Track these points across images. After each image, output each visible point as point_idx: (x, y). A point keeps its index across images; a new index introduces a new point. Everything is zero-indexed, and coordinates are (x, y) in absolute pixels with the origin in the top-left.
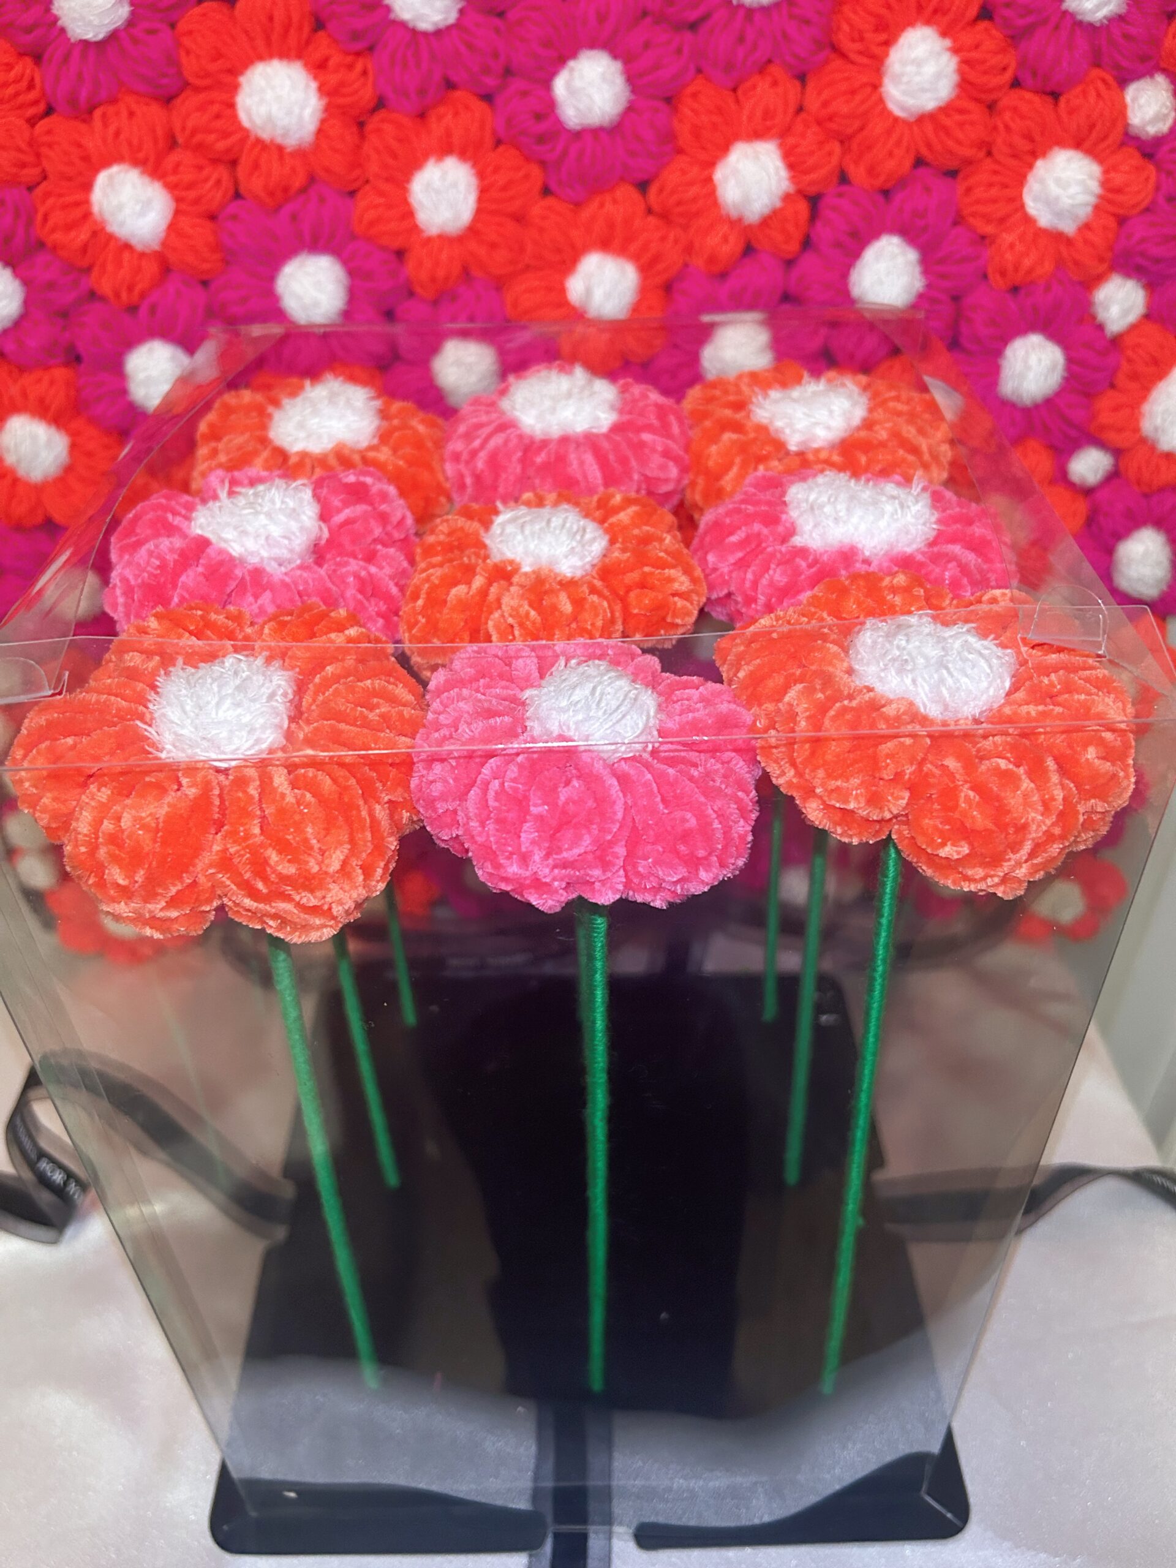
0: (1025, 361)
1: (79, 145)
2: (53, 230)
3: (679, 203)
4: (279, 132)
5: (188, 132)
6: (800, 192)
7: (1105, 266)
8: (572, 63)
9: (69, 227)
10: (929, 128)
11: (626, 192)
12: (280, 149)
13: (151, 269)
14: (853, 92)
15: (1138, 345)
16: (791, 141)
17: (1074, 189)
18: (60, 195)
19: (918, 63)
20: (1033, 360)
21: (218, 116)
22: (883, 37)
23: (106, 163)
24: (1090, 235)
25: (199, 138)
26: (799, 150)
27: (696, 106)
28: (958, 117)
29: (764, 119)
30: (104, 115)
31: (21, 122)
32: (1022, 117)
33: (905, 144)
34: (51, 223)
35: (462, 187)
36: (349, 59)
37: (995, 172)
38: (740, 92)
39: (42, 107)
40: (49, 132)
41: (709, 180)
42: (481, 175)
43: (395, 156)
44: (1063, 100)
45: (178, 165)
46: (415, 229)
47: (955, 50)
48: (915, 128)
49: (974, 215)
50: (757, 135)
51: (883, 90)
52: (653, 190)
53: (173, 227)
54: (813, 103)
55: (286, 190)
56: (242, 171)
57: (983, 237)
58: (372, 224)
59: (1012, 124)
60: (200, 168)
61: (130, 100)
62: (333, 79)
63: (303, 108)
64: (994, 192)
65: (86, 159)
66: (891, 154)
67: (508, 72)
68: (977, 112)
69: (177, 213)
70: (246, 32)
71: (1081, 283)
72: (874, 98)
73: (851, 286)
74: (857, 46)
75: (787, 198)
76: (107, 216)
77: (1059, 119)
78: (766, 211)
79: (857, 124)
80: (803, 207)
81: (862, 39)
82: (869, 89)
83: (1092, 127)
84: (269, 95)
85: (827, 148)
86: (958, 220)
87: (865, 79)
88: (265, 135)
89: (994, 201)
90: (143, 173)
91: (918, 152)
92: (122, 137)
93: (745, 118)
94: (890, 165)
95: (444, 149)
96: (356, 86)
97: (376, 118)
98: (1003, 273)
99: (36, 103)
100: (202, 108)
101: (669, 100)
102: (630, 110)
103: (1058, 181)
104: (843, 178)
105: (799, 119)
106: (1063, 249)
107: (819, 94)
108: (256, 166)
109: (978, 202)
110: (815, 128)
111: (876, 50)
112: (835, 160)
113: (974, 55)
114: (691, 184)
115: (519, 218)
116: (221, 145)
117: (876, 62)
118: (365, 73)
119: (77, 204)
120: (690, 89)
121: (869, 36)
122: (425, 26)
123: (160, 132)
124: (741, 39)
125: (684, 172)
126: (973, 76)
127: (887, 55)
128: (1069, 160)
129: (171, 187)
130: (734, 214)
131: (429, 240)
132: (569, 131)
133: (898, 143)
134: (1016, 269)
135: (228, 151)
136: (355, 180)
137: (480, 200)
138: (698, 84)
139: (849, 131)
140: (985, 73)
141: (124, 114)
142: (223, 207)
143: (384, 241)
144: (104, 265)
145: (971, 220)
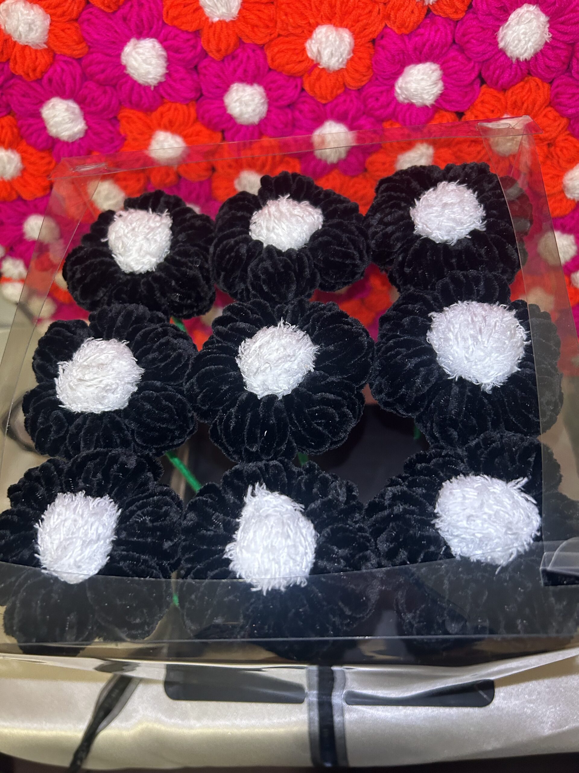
13: (44, 58)
46: (205, 18)
131: (214, 24)
142: (80, 14)
143: (183, 28)
144: (15, 59)
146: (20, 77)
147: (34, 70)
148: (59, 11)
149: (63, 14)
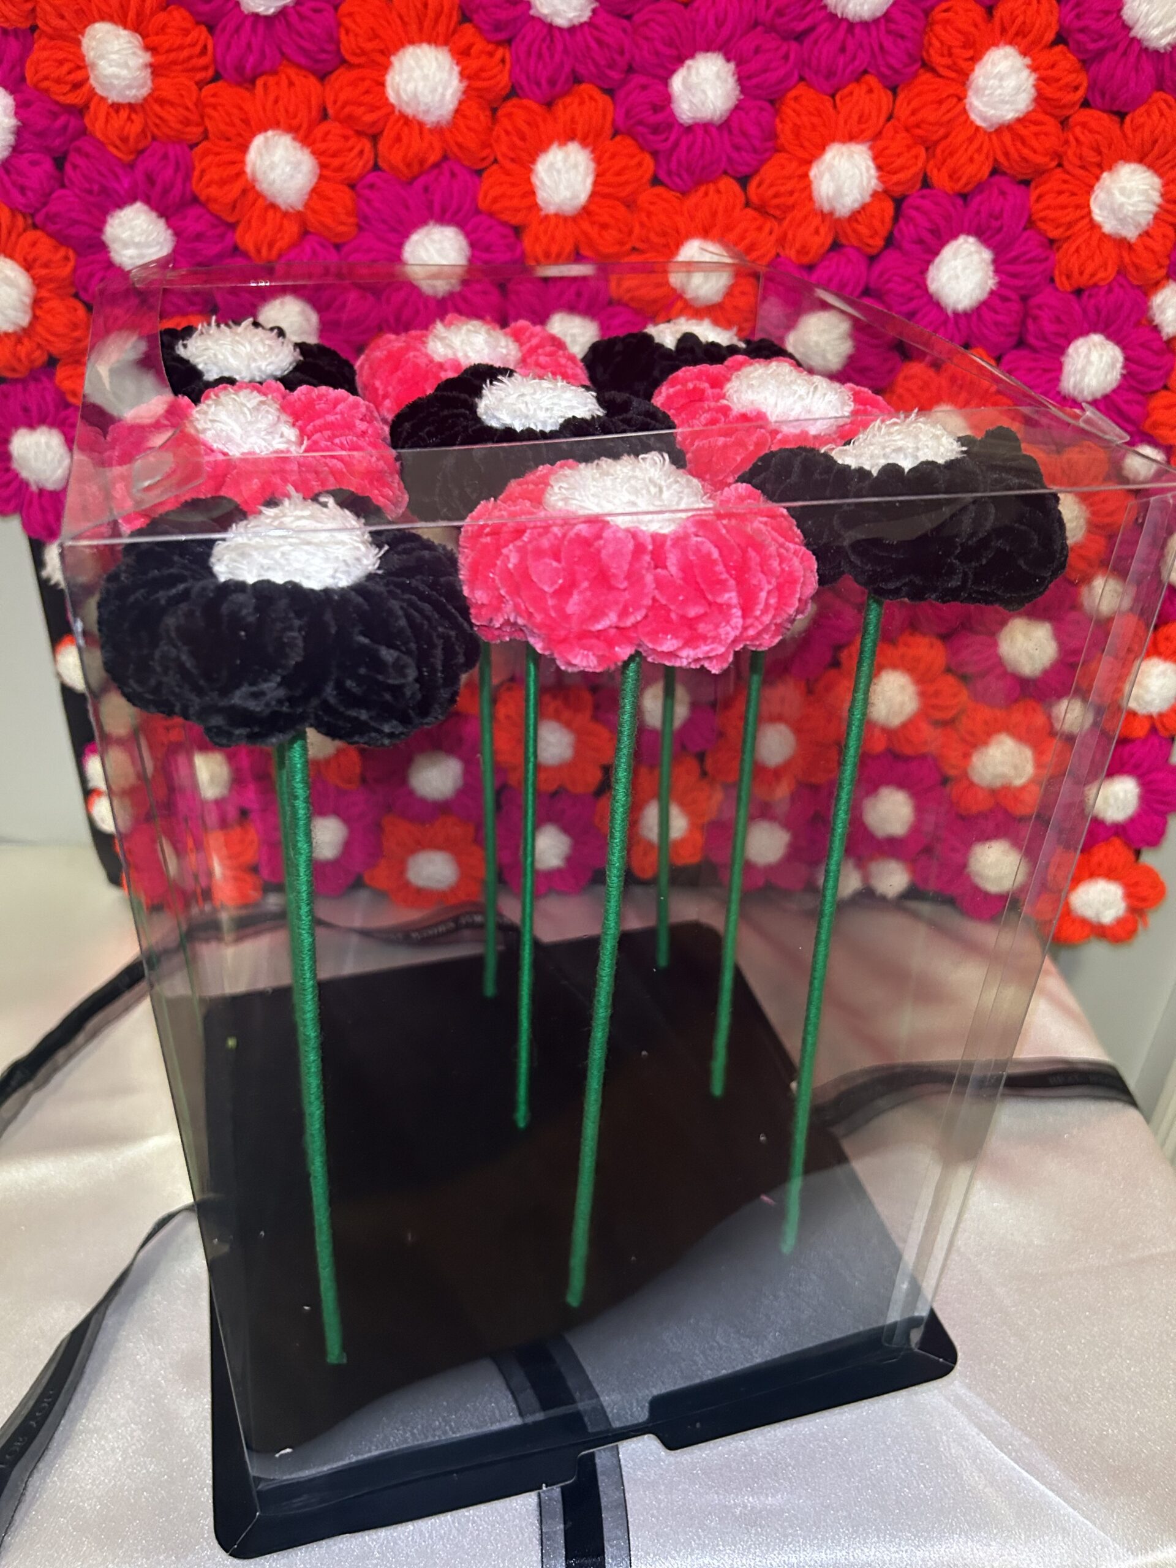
0: (1087, 356)
1: (241, 109)
2: (208, 186)
3: (777, 195)
4: (422, 108)
5: (339, 104)
6: (886, 192)
7: (1163, 272)
8: (689, 62)
9: (223, 183)
10: (1007, 138)
11: (728, 184)
12: (421, 125)
13: (292, 229)
14: (940, 102)
16: (881, 144)
17: (1136, 198)
18: (218, 154)
19: (1001, 77)
20: (1094, 356)
21: (367, 92)
22: (971, 53)
23: (263, 129)
24: (1149, 242)
25: (347, 110)
26: (887, 152)
27: (798, 107)
28: (1034, 129)
29: (860, 122)
30: (265, 84)
31: (191, 84)
32: (1091, 131)
33: (985, 150)
34: (206, 178)
35: (582, 168)
36: (490, 47)
37: (1065, 182)
38: (838, 97)
39: (210, 72)
40: (214, 95)
41: (805, 176)
42: (598, 160)
43: (523, 138)
44: (1128, 119)
45: (327, 133)
46: (535, 207)
47: (1034, 68)
48: (994, 137)
49: (1043, 219)
50: (851, 138)
51: (967, 101)
52: (754, 183)
53: (315, 192)
54: (903, 111)
55: (422, 162)
56: (383, 144)
57: (1052, 242)
58: (495, 200)
59: (1082, 138)
60: (346, 138)
61: (292, 72)
62: (474, 64)
63: (445, 88)
64: (1063, 199)
65: (246, 121)
66: (971, 160)
67: (630, 69)
68: (1052, 125)
69: (321, 177)
70: (401, 17)
71: (1139, 287)
72: (958, 109)
73: (929, 282)
74: (947, 61)
75: (875, 194)
76: (260, 176)
77: (1125, 136)
78: (856, 206)
79: (942, 131)
80: (889, 208)
81: (950, 55)
82: (955, 100)
83: (1155, 142)
84: (417, 73)
85: (914, 152)
86: (1030, 223)
87: (951, 91)
88: (409, 111)
89: (1063, 207)
90: (294, 139)
91: (995, 160)
92: (280, 103)
93: (841, 122)
94: (970, 169)
95: (568, 136)
96: (495, 71)
97: (509, 104)
98: (1069, 277)
99: (205, 68)
100: (353, 84)
101: (772, 102)
102: (738, 108)
103: (1123, 191)
104: (926, 183)
105: (890, 124)
106: (1125, 254)
107: (909, 104)
108: (398, 139)
109: (1048, 207)
110: (904, 134)
111: (964, 65)
112: (920, 164)
113: (1050, 73)
114: (790, 178)
115: (630, 204)
116: (369, 118)
117: (963, 76)
118: (503, 61)
119: (233, 163)
120: (793, 93)
121: (957, 51)
122: (561, 22)
123: (314, 102)
124: (843, 50)
125: (783, 167)
126: (1049, 92)
127: (973, 70)
128: (1133, 172)
129: (316, 153)
130: (826, 208)
131: (547, 217)
132: (681, 125)
133: (979, 150)
134: (1081, 273)
135: (374, 123)
136: (483, 159)
137: (596, 183)
138: (801, 89)
139: (935, 137)
140: (1060, 89)
141: (284, 82)
142: (362, 177)
143: (506, 217)
144: (249, 222)
145: (1041, 225)
146: (245, 255)
147: (271, 246)
148: (336, 162)
149: (340, 169)
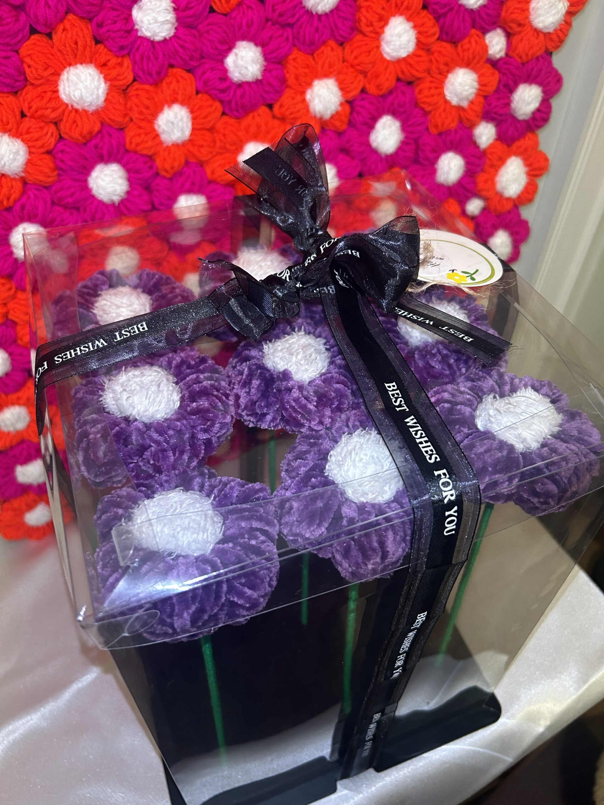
0: (448, 165)
3: (291, 114)
5: (33, 109)
6: (346, 101)
7: (478, 118)
10: (404, 66)
11: (263, 110)
12: (86, 112)
13: (18, 186)
14: (369, 51)
15: (493, 152)
16: (341, 77)
17: (467, 87)
19: (399, 35)
20: (451, 164)
21: (50, 99)
24: (473, 107)
25: (39, 113)
26: (345, 81)
27: (295, 64)
28: (418, 60)
29: (329, 68)
32: (444, 56)
33: (393, 73)
35: (185, 119)
36: (120, 60)
37: (432, 82)
38: (315, 55)
41: (304, 100)
42: (192, 112)
43: (147, 108)
44: (459, 45)
45: (29, 127)
46: (161, 143)
47: (414, 27)
48: (397, 65)
49: (424, 103)
50: (326, 75)
51: (381, 48)
52: (276, 108)
53: (29, 163)
54: (349, 57)
56: (63, 126)
57: (427, 112)
58: (138, 145)
59: (438, 59)
60: (42, 128)
62: (114, 73)
63: (98, 90)
64: (433, 91)
66: (387, 79)
67: (202, 57)
68: (423, 55)
70: (60, 51)
71: (468, 127)
72: (378, 53)
74: (371, 29)
75: (341, 104)
77: (458, 54)
79: (370, 66)
80: (347, 107)
81: (372, 25)
82: (375, 49)
83: (474, 57)
84: (80, 86)
85: (358, 79)
86: (417, 106)
87: (374, 45)
91: (398, 75)
93: (319, 69)
94: (387, 84)
95: (173, 101)
97: (133, 88)
98: (436, 127)
101: (281, 64)
102: (264, 70)
103: (459, 84)
104: (364, 91)
105: (344, 65)
106: (462, 113)
107: (352, 52)
109: (426, 97)
110: (352, 70)
111: (378, 30)
112: (361, 84)
113: (422, 29)
114: (296, 103)
115: (212, 130)
116: (53, 115)
117: (378, 34)
120: (291, 57)
121: (375, 24)
122: (158, 38)
124: (317, 30)
125: (292, 98)
126: (423, 40)
127: (383, 32)
128: (464, 73)
130: (318, 115)
131: (168, 147)
132: (235, 83)
133: (390, 73)
134: (443, 125)
135: (56, 116)
137: (193, 124)
138: (295, 53)
139: (367, 69)
140: (427, 37)
142: (54, 147)
143: (145, 152)
145: (422, 105)
147: (8, 199)
148: (38, 144)
149: (42, 146)
